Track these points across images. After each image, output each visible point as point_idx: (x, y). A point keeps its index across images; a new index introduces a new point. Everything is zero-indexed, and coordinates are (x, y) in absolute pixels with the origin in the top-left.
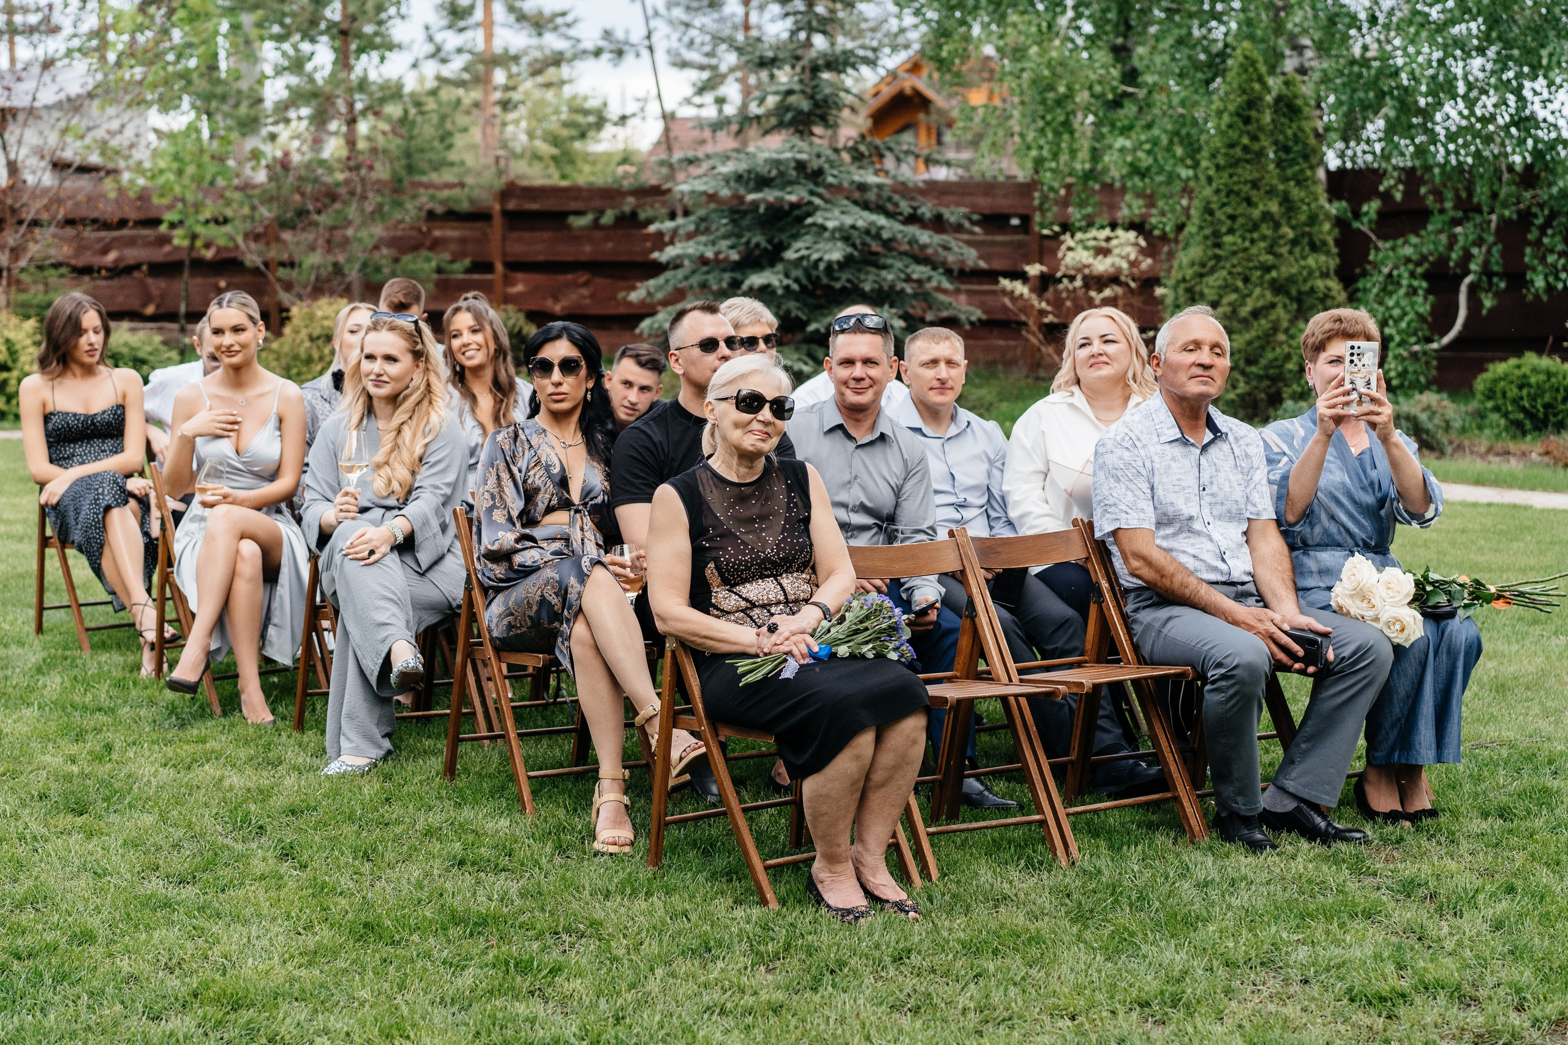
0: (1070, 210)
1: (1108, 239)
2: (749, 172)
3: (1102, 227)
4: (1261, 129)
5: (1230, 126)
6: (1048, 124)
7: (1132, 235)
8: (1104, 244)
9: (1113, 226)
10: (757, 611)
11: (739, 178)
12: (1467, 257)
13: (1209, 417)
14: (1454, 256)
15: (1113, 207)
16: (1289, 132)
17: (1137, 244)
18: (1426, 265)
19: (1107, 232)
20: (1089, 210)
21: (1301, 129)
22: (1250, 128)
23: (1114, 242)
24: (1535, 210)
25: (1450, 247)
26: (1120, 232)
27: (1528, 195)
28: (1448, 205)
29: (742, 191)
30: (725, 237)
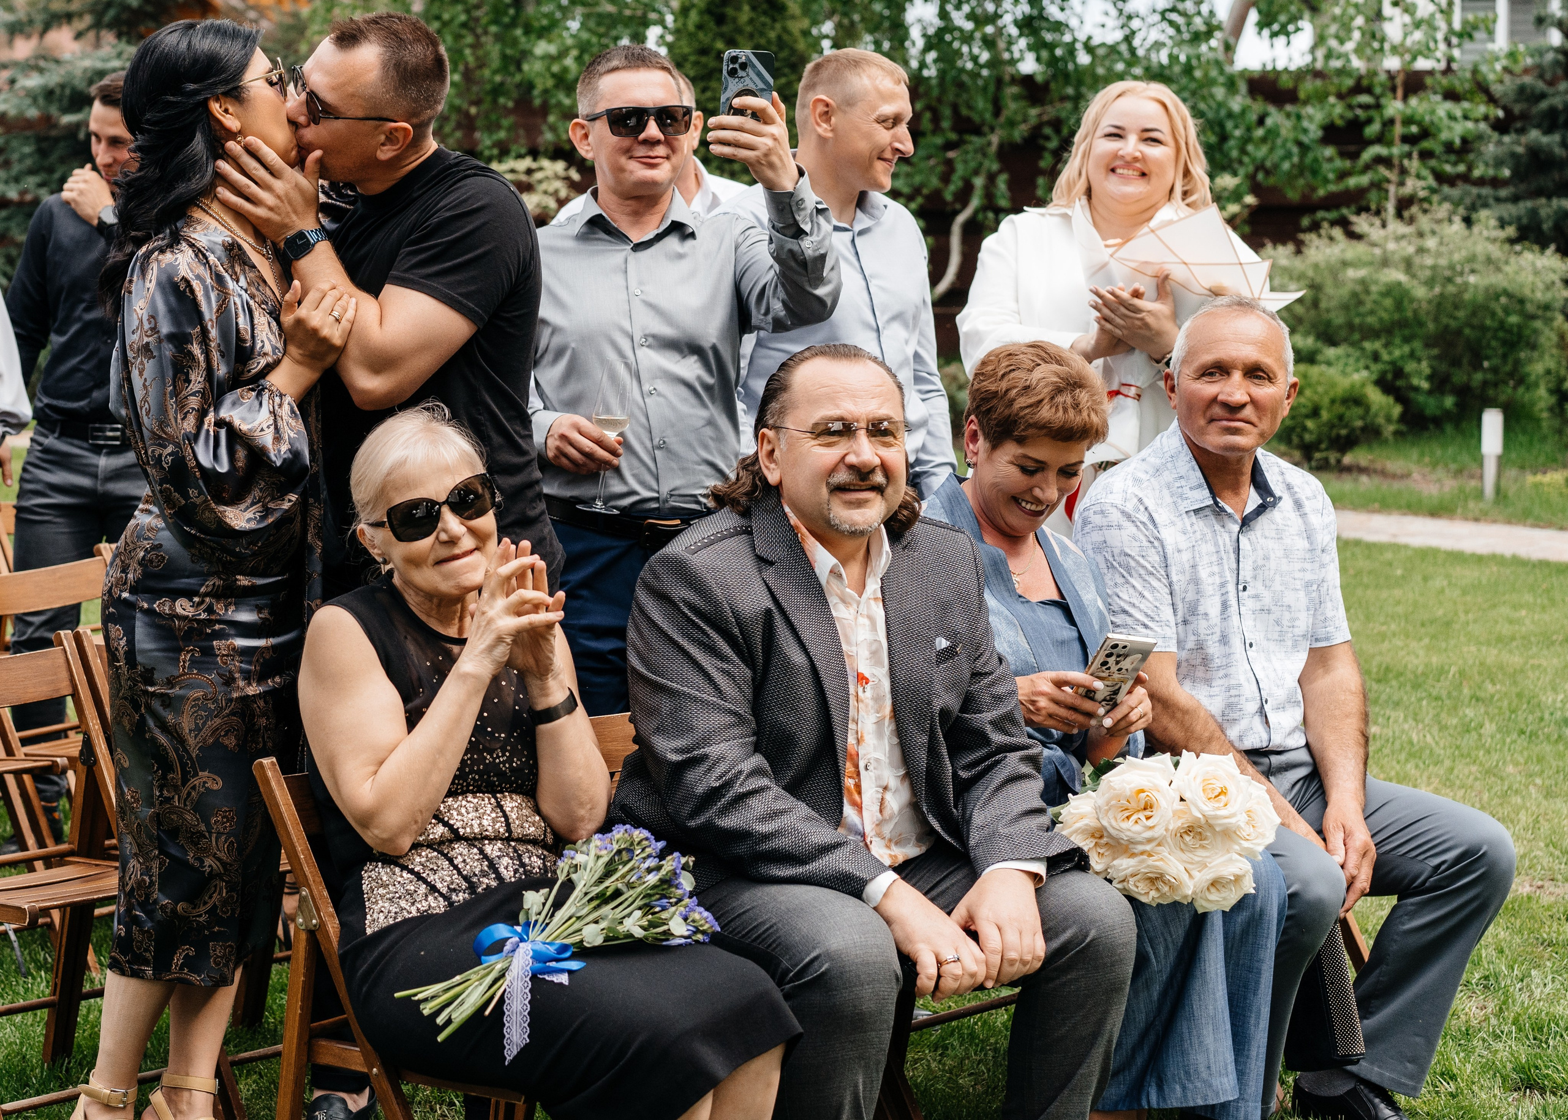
0: (477, 135)
1: (529, 172)
2: (63, 86)
3: (520, 156)
4: (739, 30)
5: (700, 27)
6: (445, 24)
7: (560, 166)
8: (523, 178)
9: (534, 154)
10: (460, 850)
11: (49, 94)
12: (967, 190)
13: (1256, 469)
14: (952, 188)
15: (533, 131)
16: (772, 35)
17: (567, 179)
18: (920, 200)
19: (527, 163)
20: (502, 134)
21: (785, 30)
22: (725, 29)
23: (538, 175)
24: (1048, 131)
25: (946, 179)
26: (545, 163)
27: (1033, 112)
28: (946, 124)
29: (54, 111)
30: (31, 172)
